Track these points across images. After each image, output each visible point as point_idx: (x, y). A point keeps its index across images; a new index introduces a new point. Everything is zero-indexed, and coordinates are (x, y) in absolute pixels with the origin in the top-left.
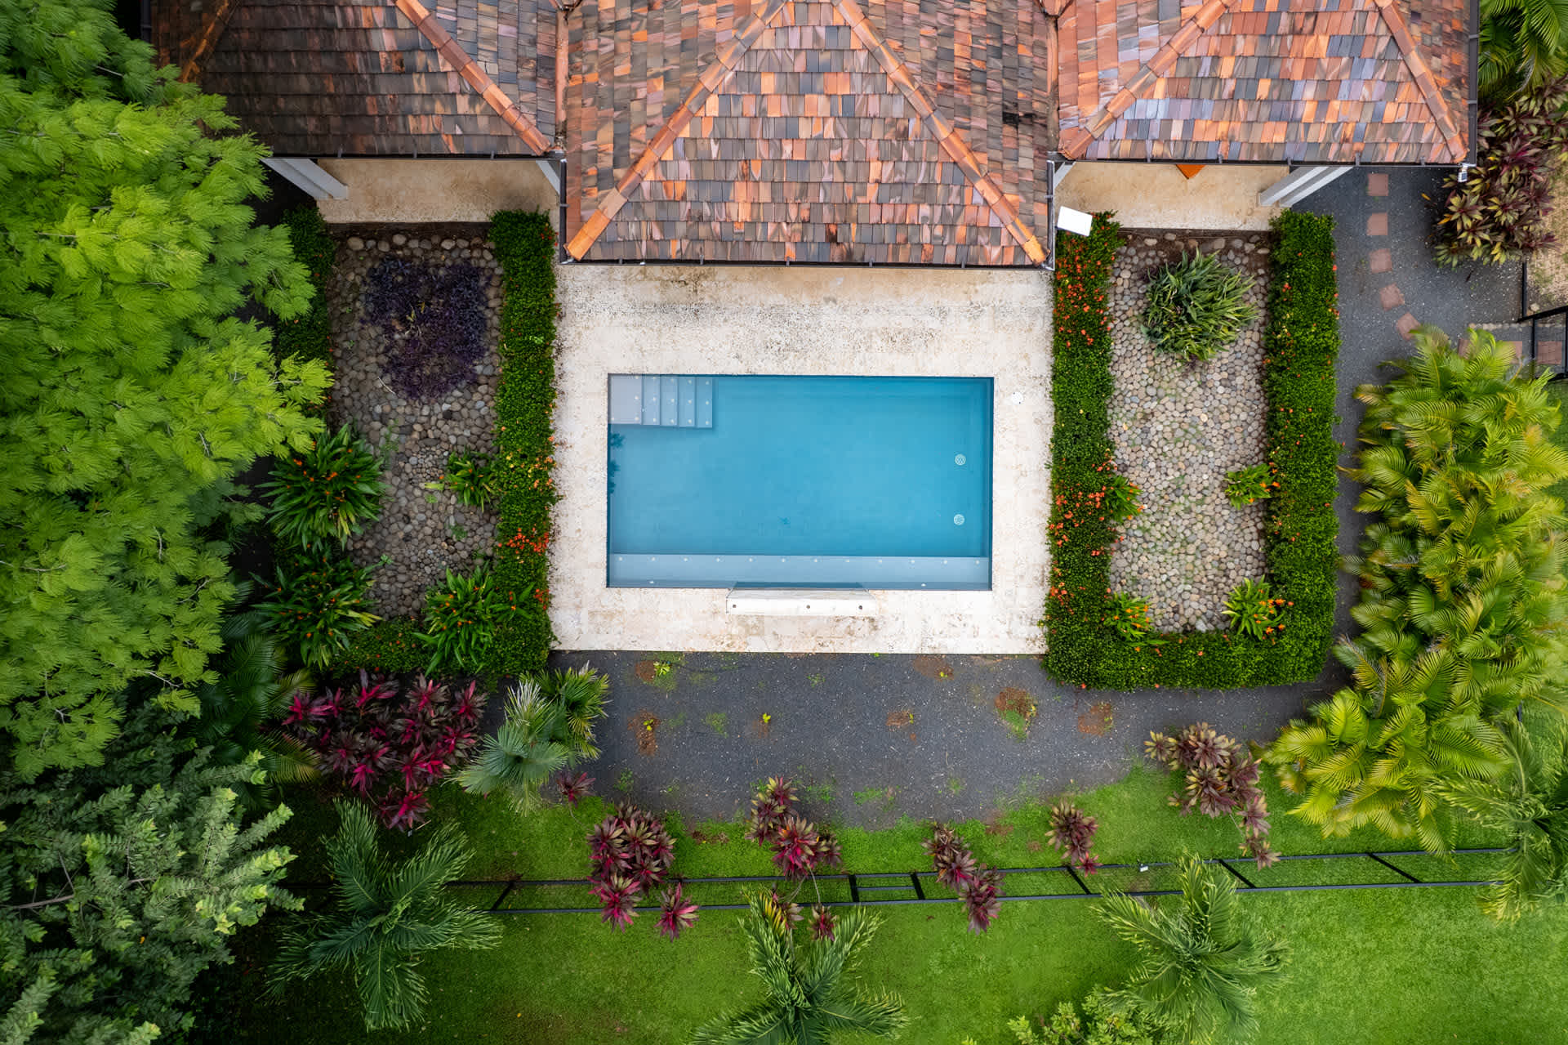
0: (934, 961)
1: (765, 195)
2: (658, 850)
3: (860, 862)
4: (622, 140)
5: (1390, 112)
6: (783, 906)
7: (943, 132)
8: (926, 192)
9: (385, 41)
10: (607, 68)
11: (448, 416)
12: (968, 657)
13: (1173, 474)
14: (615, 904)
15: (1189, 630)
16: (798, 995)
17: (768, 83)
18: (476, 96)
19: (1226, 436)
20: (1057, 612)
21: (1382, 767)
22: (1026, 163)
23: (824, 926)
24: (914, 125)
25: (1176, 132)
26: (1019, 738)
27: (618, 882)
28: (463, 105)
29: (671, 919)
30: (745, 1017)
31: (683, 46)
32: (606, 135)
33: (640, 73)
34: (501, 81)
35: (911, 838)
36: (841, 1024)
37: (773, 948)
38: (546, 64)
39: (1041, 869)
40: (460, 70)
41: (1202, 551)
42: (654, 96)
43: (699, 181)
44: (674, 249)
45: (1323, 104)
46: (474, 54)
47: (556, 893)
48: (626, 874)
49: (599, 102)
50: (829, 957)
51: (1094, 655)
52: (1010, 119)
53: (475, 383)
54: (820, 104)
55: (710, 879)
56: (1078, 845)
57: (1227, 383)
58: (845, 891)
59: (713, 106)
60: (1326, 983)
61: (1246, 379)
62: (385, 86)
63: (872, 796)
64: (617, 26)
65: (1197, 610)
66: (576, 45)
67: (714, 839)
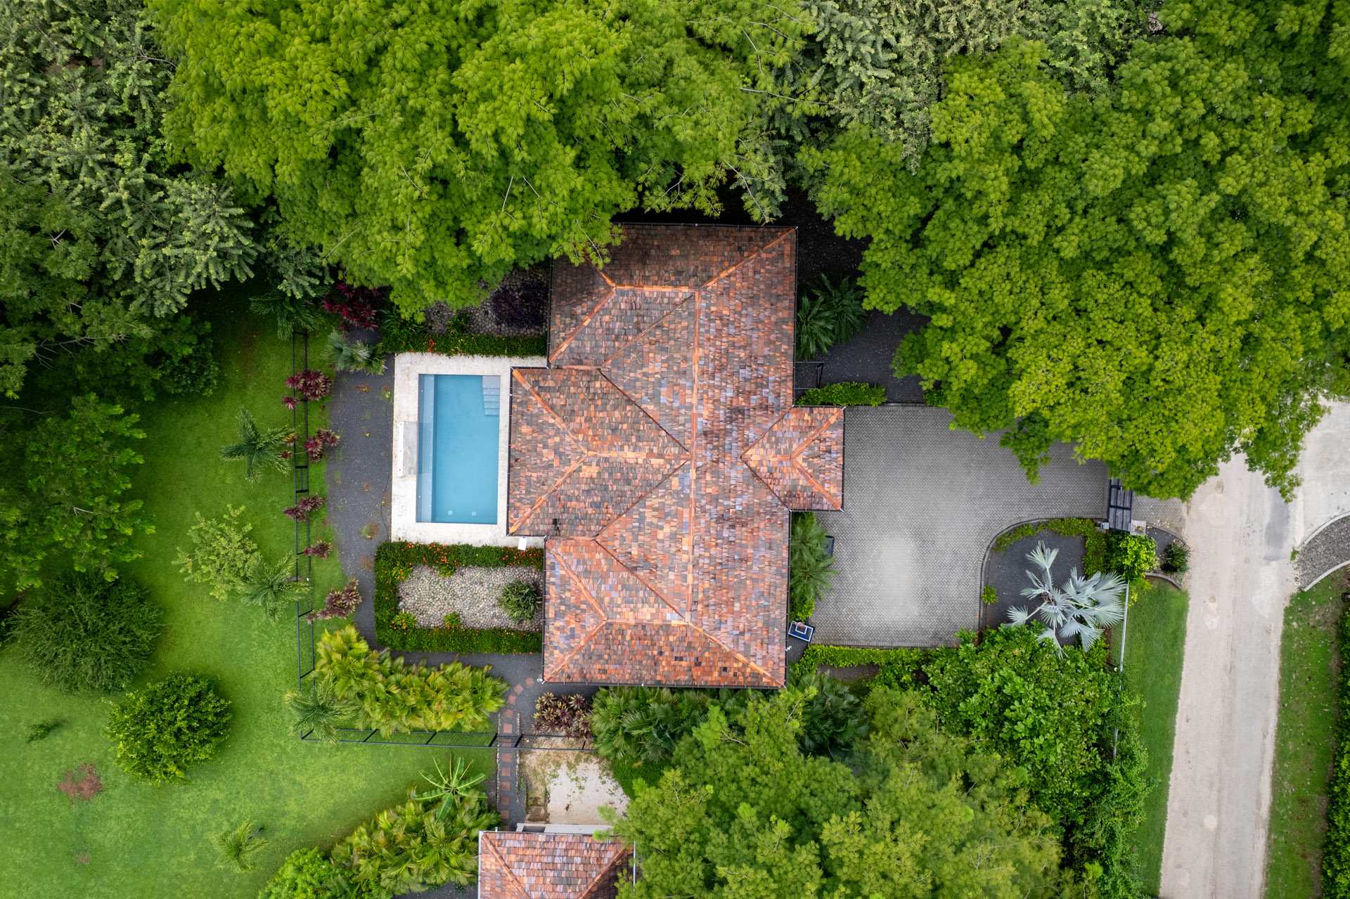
0: (274, 498)
1: (529, 438)
2: (314, 395)
3: (313, 470)
4: (548, 389)
5: (556, 652)
6: (293, 440)
7: (543, 497)
8: (528, 492)
9: (579, 310)
10: (575, 385)
11: (486, 313)
12: (390, 513)
13: (459, 593)
14: (293, 381)
15: (400, 599)
16: (261, 445)
17: (557, 439)
18: (564, 339)
19: (474, 614)
20: (403, 545)
21: (339, 656)
22: (541, 527)
23: (285, 456)
24: (546, 488)
25: (552, 580)
26: (360, 533)
27: (302, 381)
28: (562, 334)
29: (289, 400)
30: (253, 427)
31: (573, 411)
32: (551, 383)
33: (569, 396)
34: (569, 347)
35: (322, 489)
36: (251, 459)
37: (277, 437)
38: (580, 363)
39: (309, 540)
40: (572, 334)
41: (430, 604)
42: (559, 401)
43: (532, 415)
44: (514, 406)
45: (558, 629)
46: (576, 339)
47: (302, 352)
48: (305, 383)
49: (564, 381)
50: (274, 457)
51: (387, 558)
52: (555, 522)
53: (498, 323)
54: (552, 457)
55: (307, 412)
56: (316, 551)
57: (494, 616)
58: (301, 464)
59: (551, 421)
60: (264, 652)
61: (496, 623)
62: (567, 309)
63: (338, 476)
64: (588, 388)
65: (408, 602)
66: (587, 373)
67: (322, 414)
